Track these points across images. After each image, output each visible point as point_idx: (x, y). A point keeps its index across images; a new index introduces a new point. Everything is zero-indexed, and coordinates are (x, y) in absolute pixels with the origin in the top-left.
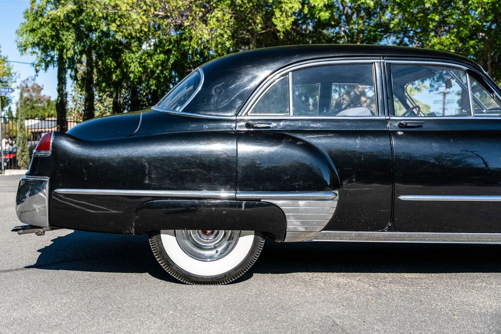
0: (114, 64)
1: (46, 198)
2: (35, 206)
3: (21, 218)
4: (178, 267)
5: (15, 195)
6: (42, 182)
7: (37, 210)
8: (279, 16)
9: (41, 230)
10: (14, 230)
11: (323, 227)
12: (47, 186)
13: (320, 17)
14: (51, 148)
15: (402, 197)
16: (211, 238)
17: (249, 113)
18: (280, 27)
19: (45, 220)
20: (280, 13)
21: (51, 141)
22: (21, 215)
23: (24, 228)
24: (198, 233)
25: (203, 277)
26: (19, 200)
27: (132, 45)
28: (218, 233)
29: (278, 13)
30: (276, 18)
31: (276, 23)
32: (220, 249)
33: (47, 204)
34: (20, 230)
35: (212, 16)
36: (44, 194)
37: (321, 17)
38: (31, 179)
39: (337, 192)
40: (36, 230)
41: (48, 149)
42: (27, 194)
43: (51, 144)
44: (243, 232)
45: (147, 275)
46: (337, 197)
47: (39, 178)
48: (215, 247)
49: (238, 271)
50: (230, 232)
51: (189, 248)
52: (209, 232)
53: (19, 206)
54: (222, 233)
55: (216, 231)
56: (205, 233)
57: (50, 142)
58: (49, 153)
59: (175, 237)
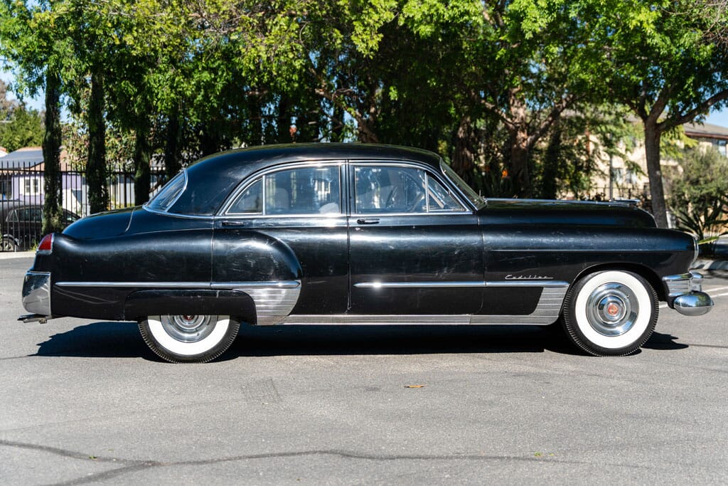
0: (132, 89)
1: (48, 291)
2: (39, 297)
3: (26, 308)
4: (163, 348)
5: (21, 288)
6: (44, 277)
7: (41, 301)
8: (361, 32)
9: (44, 319)
10: (20, 319)
11: (290, 311)
12: (49, 280)
13: (418, 32)
14: (52, 247)
15: (358, 285)
16: (192, 322)
17: (226, 213)
18: (362, 48)
19: (47, 309)
20: (362, 28)
21: (52, 241)
22: (26, 305)
23: (29, 317)
24: (180, 317)
25: (185, 356)
26: (25, 293)
27: (160, 61)
28: (198, 318)
29: (359, 28)
30: (356, 35)
31: (356, 43)
32: (200, 332)
33: (49, 296)
34: (25, 318)
35: (274, 22)
36: (46, 288)
37: (420, 33)
38: (35, 274)
39: (300, 281)
40: (40, 319)
41: (50, 249)
42: (32, 287)
43: (52, 244)
44: (220, 316)
45: (141, 359)
46: (300, 286)
47: (41, 273)
48: (197, 331)
49: (216, 350)
50: (209, 316)
51: (174, 332)
52: (189, 317)
53: (24, 298)
54: (202, 318)
55: (196, 316)
56: (186, 318)
57: (50, 242)
58: (51, 251)
59: (160, 323)
